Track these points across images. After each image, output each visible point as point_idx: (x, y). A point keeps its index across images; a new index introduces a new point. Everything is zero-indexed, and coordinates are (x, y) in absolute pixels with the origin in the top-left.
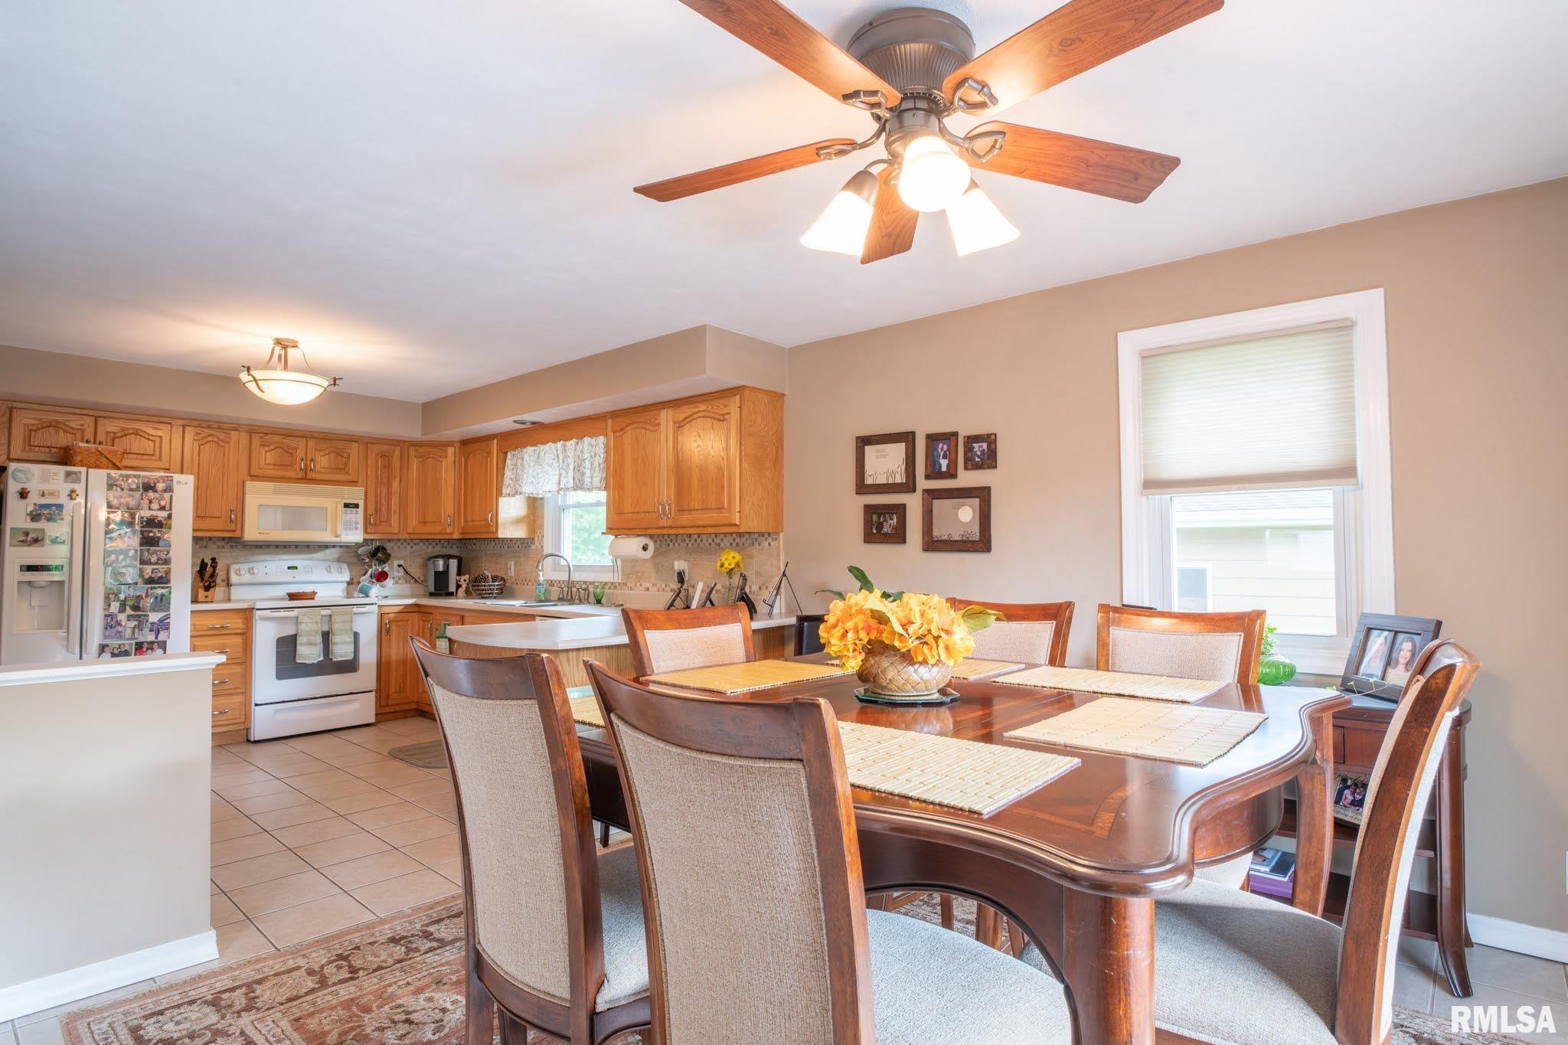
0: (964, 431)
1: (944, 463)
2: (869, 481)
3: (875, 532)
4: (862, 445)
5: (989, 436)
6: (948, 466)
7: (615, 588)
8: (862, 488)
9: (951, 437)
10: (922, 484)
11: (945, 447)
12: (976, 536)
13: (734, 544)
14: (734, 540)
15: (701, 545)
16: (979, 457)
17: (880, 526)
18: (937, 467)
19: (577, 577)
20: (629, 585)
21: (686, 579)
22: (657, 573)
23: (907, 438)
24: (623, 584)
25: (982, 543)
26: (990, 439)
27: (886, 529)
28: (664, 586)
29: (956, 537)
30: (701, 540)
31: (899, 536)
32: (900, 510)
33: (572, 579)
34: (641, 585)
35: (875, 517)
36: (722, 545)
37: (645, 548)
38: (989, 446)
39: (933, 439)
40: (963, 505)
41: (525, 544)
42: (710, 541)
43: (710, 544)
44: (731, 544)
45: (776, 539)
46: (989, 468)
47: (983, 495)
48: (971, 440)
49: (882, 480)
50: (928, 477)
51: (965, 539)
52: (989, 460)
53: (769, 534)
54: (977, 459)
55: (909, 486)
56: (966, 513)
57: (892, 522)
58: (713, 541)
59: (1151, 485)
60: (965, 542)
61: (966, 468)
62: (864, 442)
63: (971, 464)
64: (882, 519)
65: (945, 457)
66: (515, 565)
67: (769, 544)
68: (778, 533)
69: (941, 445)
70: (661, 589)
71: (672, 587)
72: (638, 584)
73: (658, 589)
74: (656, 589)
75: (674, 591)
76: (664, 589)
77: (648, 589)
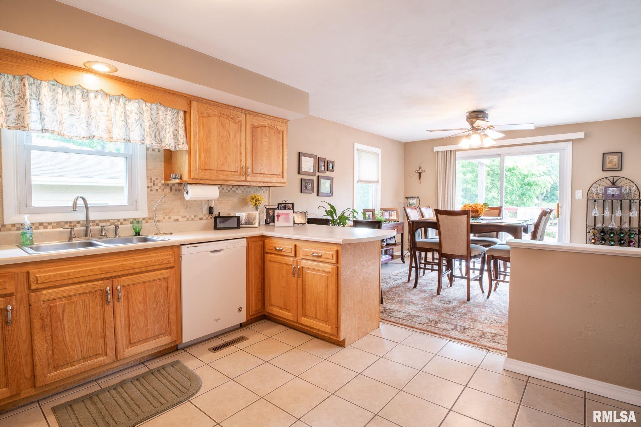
2: (302, 170)
3: (305, 189)
6: (324, 169)
10: (317, 173)
11: (323, 162)
16: (330, 167)
17: (306, 187)
18: (321, 168)
19: (93, 216)
22: (186, 208)
23: (314, 157)
24: (150, 219)
25: (331, 194)
27: (308, 188)
28: (193, 216)
33: (91, 218)
34: (170, 218)
35: (305, 184)
36: (237, 192)
38: (333, 165)
40: (327, 182)
42: (229, 189)
43: (229, 191)
47: (332, 179)
49: (307, 170)
52: (333, 169)
55: (314, 173)
56: (328, 185)
57: (310, 186)
58: (231, 189)
60: (327, 193)
62: (301, 154)
63: (328, 169)
64: (307, 185)
65: (323, 165)
67: (264, 192)
70: (190, 219)
71: (201, 216)
72: (167, 218)
73: (188, 220)
74: (186, 219)
75: (202, 219)
76: (193, 219)
77: (177, 220)
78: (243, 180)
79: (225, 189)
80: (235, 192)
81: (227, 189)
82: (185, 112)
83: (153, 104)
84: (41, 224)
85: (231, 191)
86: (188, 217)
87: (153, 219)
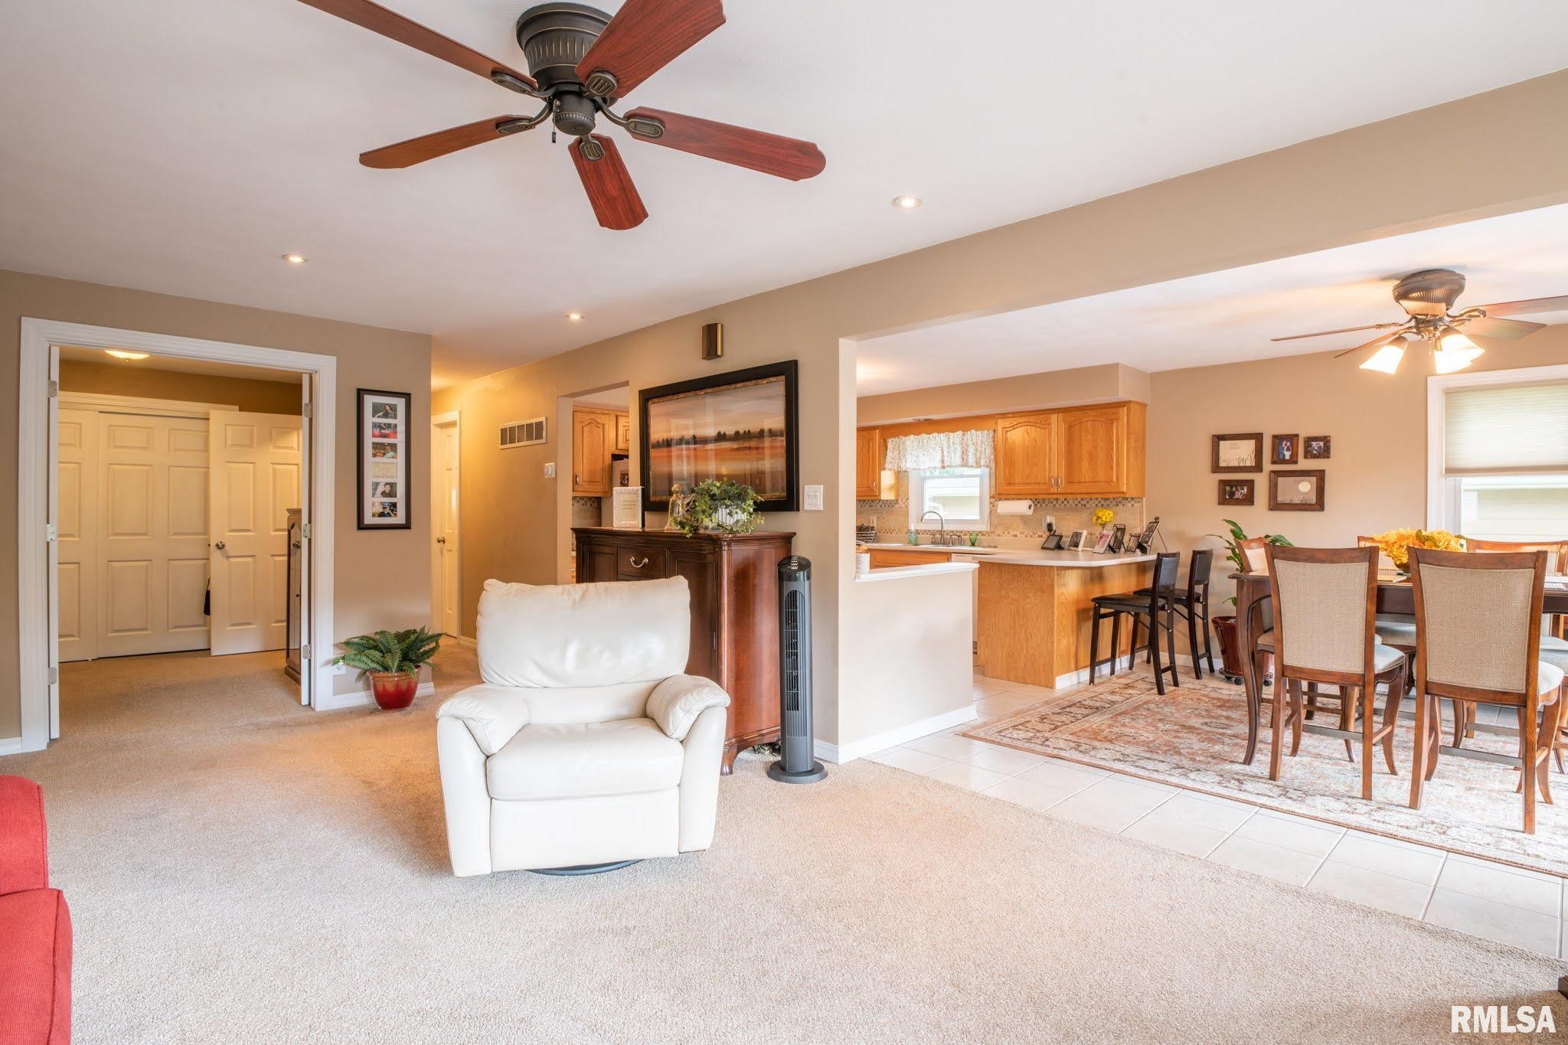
0: (1304, 433)
1: (1287, 455)
2: (1222, 464)
3: (1227, 497)
4: (1217, 440)
5: (1326, 437)
6: (1291, 456)
7: (982, 535)
8: (1216, 468)
9: (1292, 438)
10: (1268, 466)
11: (1289, 444)
12: (1314, 501)
13: (1099, 505)
14: (1099, 502)
15: (1068, 505)
16: (1316, 450)
17: (1232, 494)
18: (1281, 456)
19: (946, 528)
20: (997, 533)
21: (1054, 528)
22: (1025, 524)
23: (1258, 437)
25: (1319, 505)
26: (1326, 440)
27: (1238, 495)
29: (1296, 501)
30: (1068, 502)
31: (1249, 500)
32: (1250, 484)
33: (944, 529)
34: (1009, 533)
35: (1228, 488)
36: (1088, 505)
37: (1030, 508)
38: (1324, 444)
39: (1278, 439)
40: (1303, 481)
41: (890, 504)
43: (1076, 505)
44: (1097, 505)
45: (1139, 502)
46: (1324, 457)
47: (1320, 475)
48: (1309, 440)
49: (1234, 464)
50: (1273, 463)
51: (1304, 502)
52: (1325, 453)
53: (1132, 499)
54: (1315, 452)
55: (1258, 467)
56: (1306, 487)
57: (1243, 491)
59: (1451, 471)
60: (1304, 504)
61: (1305, 457)
62: (1218, 438)
63: (1308, 454)
64: (1234, 489)
65: (1288, 450)
66: (878, 518)
67: (1133, 505)
68: (1142, 498)
69: (1285, 442)
70: (1029, 536)
71: (1040, 534)
72: (1006, 532)
73: (1026, 536)
74: (1024, 536)
75: (1042, 536)
76: (1031, 536)
77: (1016, 536)
78: (1052, 492)
79: (1071, 502)
80: (1085, 505)
81: (1074, 502)
82: (994, 431)
83: (973, 431)
84: (925, 531)
85: (1079, 505)
86: (1026, 533)
87: (994, 533)
